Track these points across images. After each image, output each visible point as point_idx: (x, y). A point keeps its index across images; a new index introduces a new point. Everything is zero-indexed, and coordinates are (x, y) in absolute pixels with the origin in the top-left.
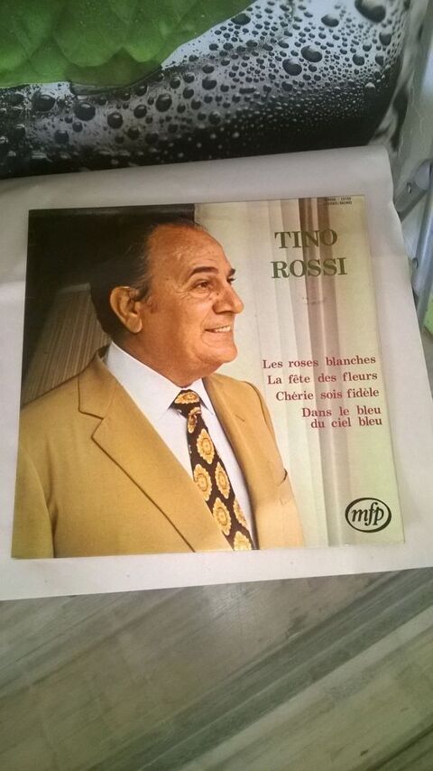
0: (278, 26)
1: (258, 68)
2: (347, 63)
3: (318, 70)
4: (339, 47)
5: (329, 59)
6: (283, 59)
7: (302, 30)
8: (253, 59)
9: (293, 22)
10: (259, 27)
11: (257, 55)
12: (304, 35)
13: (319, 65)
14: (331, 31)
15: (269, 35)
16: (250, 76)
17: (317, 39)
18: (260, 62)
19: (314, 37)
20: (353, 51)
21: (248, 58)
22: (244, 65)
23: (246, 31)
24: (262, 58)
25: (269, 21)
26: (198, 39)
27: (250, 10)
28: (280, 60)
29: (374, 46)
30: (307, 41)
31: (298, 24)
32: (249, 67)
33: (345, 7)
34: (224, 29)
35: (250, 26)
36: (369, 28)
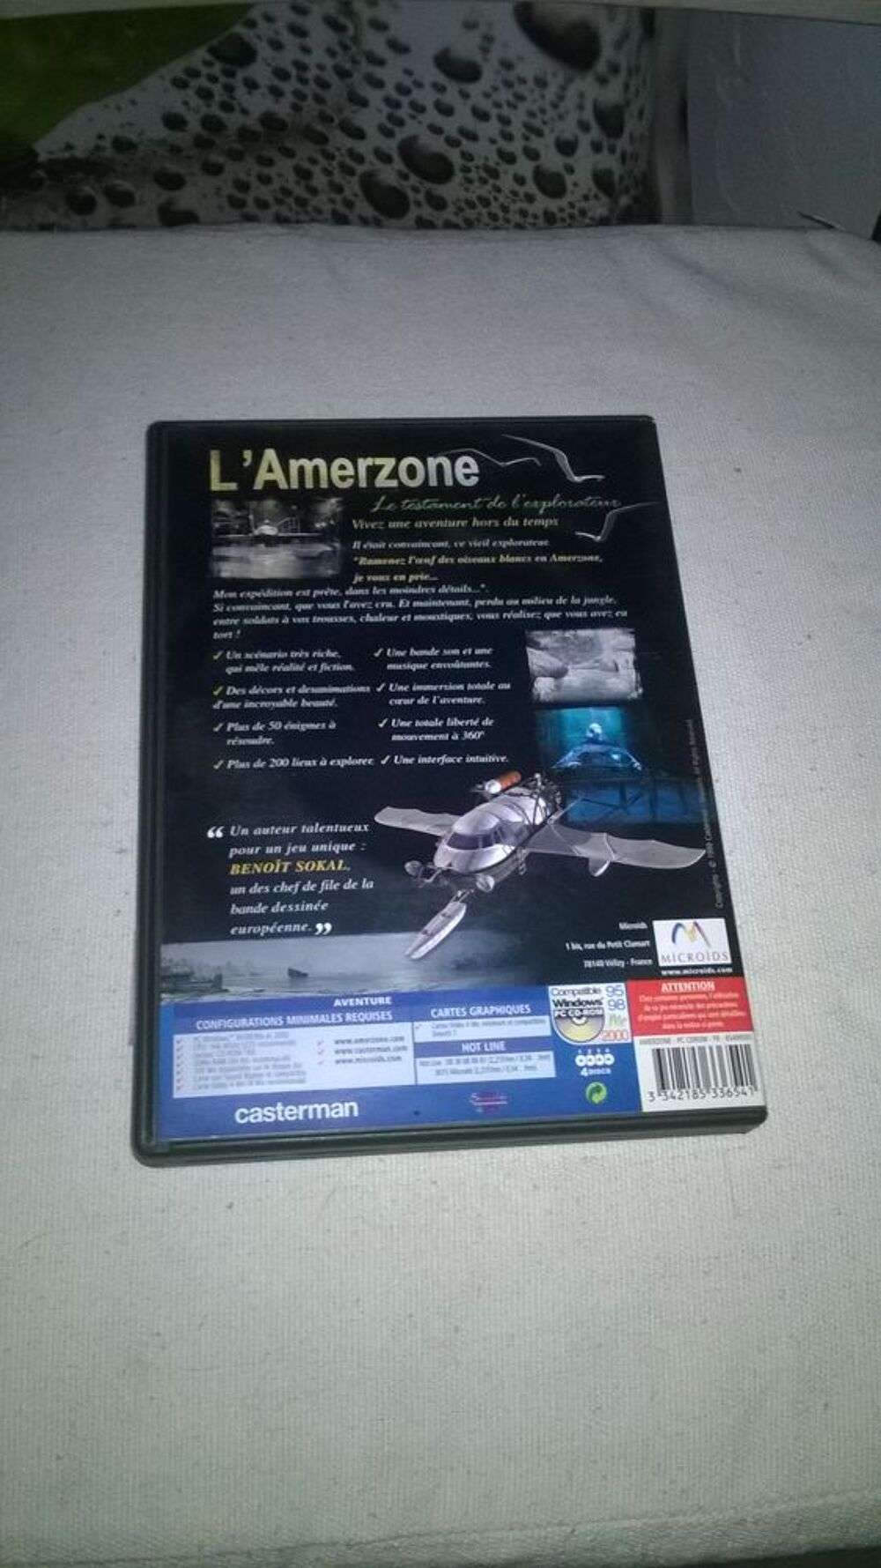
0: (329, 75)
1: (299, 191)
2: (521, 190)
3: (451, 208)
4: (493, 141)
5: (473, 175)
6: (360, 169)
7: (390, 90)
8: (284, 166)
9: (366, 67)
10: (282, 75)
11: (290, 154)
12: (398, 105)
13: (451, 191)
14: (465, 96)
15: (310, 101)
16: (284, 211)
17: (432, 116)
18: (303, 175)
19: (422, 110)
20: (532, 155)
21: (270, 162)
22: (265, 180)
23: (251, 85)
24: (306, 165)
25: (306, 59)
26: (130, 94)
27: (252, 24)
28: (351, 172)
29: (585, 142)
30: (409, 122)
31: (379, 72)
32: (277, 183)
33: (490, 25)
34: (194, 73)
35: (260, 71)
36: (563, 88)
